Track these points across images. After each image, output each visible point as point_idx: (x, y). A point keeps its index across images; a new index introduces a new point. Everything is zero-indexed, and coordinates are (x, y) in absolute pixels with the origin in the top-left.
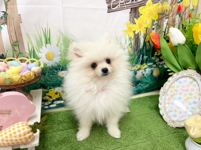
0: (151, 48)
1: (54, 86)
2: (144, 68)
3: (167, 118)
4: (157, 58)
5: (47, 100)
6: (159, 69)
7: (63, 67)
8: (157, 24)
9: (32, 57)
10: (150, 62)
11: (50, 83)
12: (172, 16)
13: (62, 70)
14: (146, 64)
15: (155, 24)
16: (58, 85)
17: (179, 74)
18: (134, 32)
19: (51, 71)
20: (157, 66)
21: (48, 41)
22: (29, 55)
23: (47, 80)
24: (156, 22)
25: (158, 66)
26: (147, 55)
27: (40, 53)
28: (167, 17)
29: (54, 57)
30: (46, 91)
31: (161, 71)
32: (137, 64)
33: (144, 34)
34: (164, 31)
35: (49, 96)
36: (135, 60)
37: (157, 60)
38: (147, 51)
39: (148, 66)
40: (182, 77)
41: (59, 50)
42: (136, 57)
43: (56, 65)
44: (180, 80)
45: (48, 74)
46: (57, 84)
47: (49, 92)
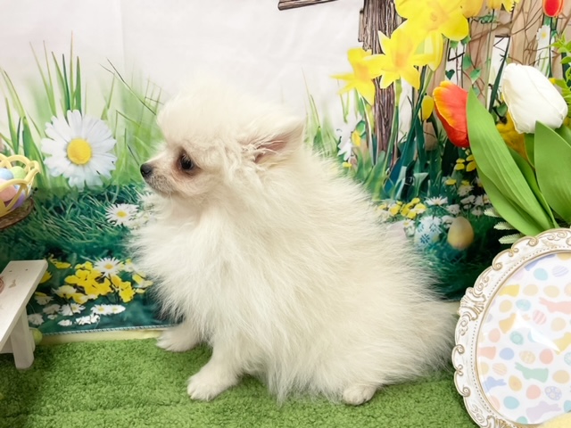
0: (440, 143)
1: (94, 253)
2: (413, 213)
3: (480, 407)
4: (464, 182)
5: (68, 297)
6: (471, 222)
7: (121, 192)
8: (466, 57)
9: (21, 150)
10: (435, 194)
11: (80, 241)
12: (525, 29)
13: (120, 201)
14: (422, 202)
15: (457, 57)
16: (106, 251)
17: (536, 244)
18: (377, 81)
19: (81, 201)
20: (465, 211)
21: (72, 100)
22: (11, 143)
23: (69, 230)
24: (461, 49)
25: (469, 211)
26: (424, 168)
27: (45, 139)
28: (505, 31)
29: (91, 157)
30: (64, 269)
31: (478, 231)
32: (389, 197)
33: (413, 89)
34: (492, 81)
35: (75, 286)
36: (380, 184)
37: (465, 188)
38: (426, 154)
39: (429, 207)
40: (550, 255)
41: (110, 133)
42: (384, 174)
43: (100, 184)
44: (541, 264)
45: (72, 210)
46: (104, 248)
47: (77, 273)
